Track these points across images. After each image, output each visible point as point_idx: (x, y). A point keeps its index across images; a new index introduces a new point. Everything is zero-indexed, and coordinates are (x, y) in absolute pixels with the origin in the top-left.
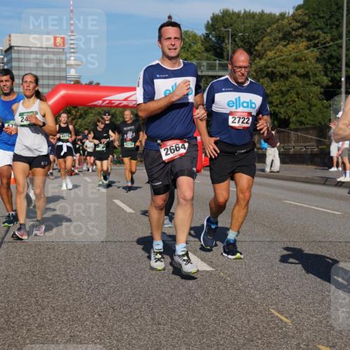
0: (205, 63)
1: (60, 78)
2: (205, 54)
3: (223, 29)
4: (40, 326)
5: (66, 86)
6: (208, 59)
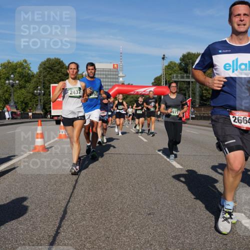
0: (179, 75)
1: (115, 82)
2: (180, 72)
3: (187, 61)
4: (107, 190)
5: (118, 86)
6: (181, 74)
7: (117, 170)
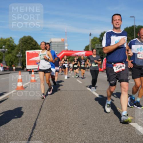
1: (63, 49)
5: (65, 51)
7: (64, 99)
